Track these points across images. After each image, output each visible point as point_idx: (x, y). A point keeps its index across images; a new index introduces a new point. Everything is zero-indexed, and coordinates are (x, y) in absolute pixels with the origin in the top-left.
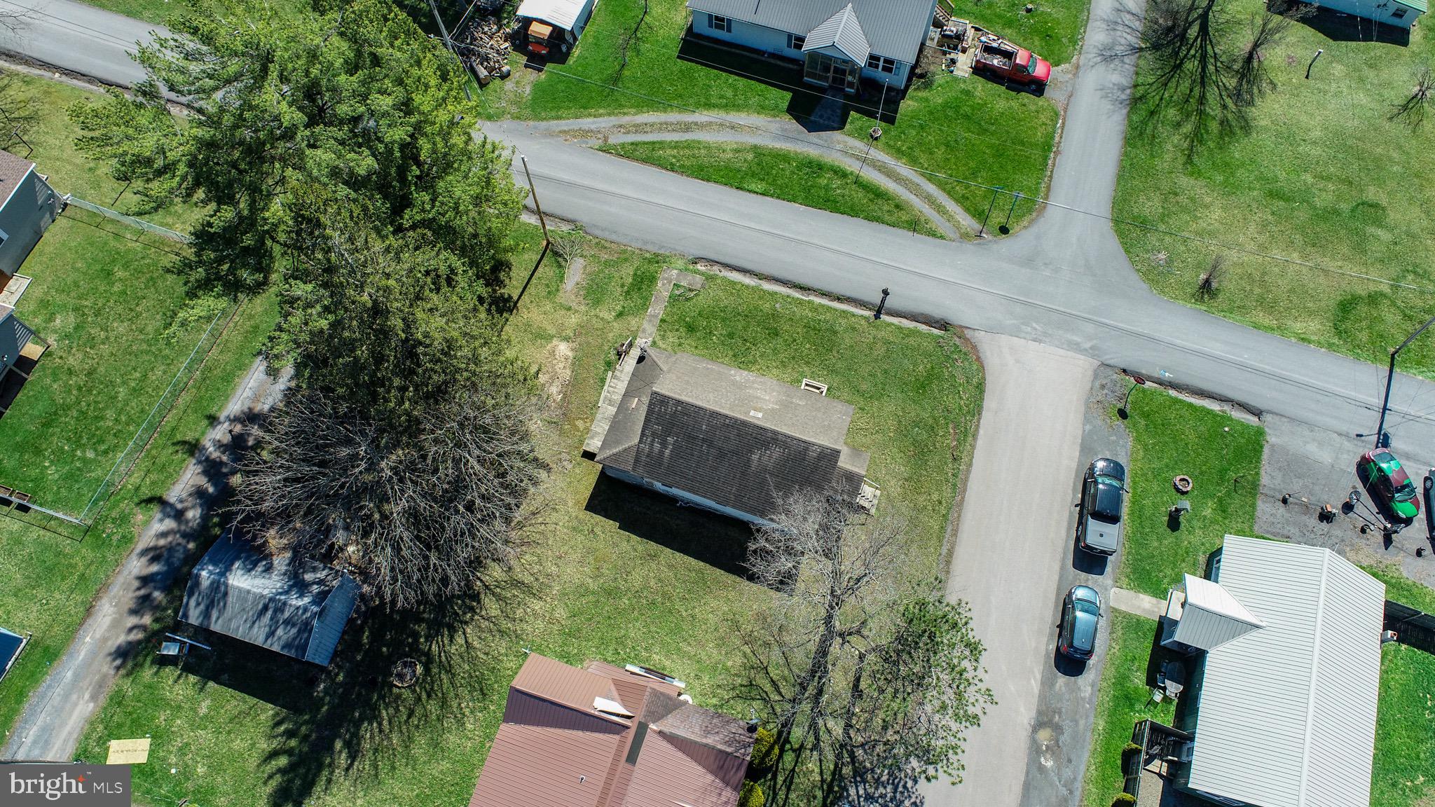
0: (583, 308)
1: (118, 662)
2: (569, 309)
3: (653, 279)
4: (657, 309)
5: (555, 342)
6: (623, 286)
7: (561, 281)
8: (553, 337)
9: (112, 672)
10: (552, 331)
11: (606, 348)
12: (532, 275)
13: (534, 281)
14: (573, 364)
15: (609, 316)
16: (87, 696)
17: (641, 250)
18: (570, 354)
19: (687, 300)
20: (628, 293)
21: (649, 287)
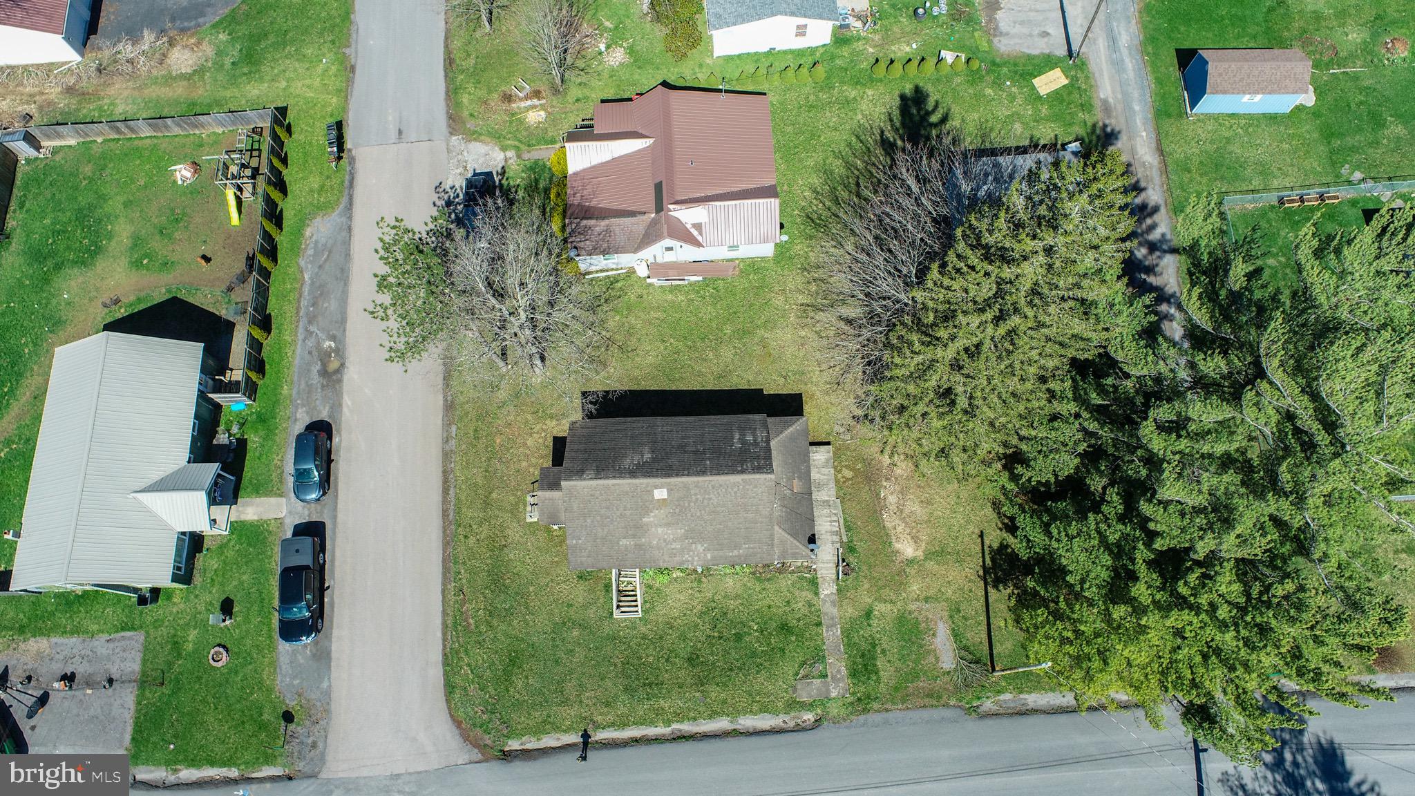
0: (912, 607)
1: (1109, 130)
2: (927, 599)
3: (854, 674)
4: (831, 636)
5: (920, 554)
6: (883, 651)
7: (953, 630)
8: (926, 558)
9: (1107, 122)
10: (930, 565)
11: (864, 568)
12: (989, 625)
13: (983, 618)
14: (888, 535)
15: (880, 608)
16: (1111, 100)
17: (887, 711)
18: (898, 546)
19: (804, 663)
20: (874, 646)
21: (855, 663)
